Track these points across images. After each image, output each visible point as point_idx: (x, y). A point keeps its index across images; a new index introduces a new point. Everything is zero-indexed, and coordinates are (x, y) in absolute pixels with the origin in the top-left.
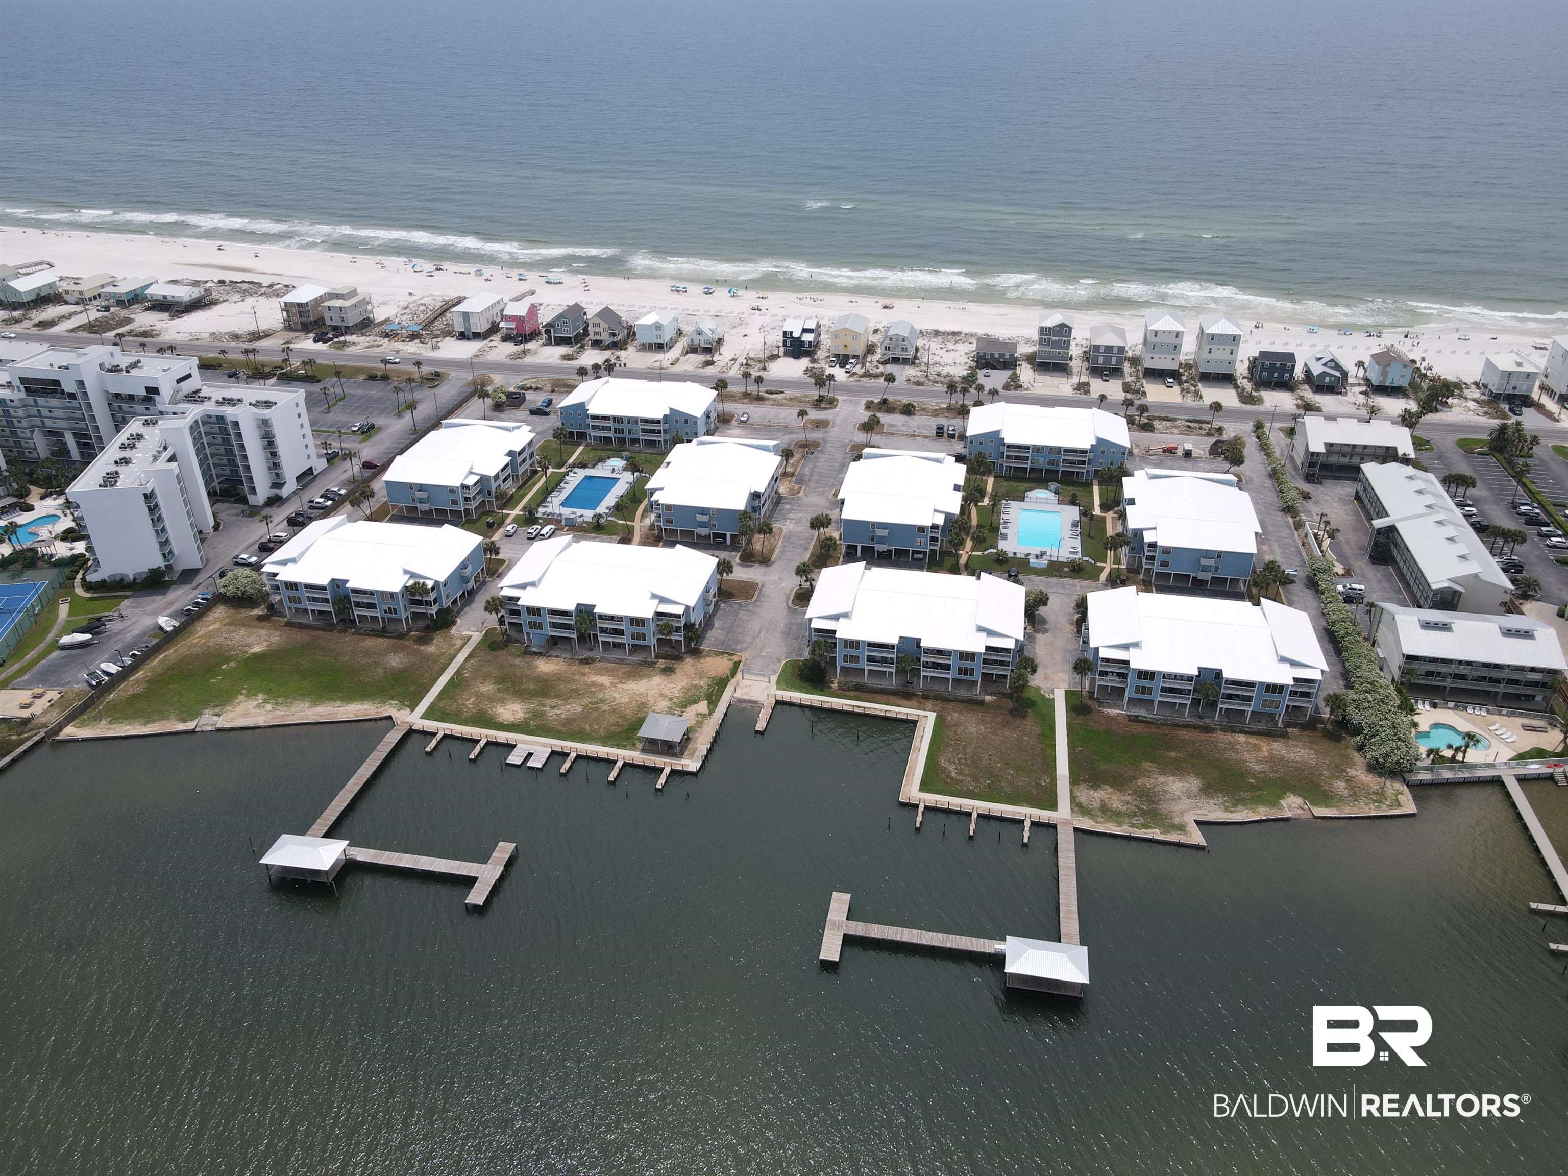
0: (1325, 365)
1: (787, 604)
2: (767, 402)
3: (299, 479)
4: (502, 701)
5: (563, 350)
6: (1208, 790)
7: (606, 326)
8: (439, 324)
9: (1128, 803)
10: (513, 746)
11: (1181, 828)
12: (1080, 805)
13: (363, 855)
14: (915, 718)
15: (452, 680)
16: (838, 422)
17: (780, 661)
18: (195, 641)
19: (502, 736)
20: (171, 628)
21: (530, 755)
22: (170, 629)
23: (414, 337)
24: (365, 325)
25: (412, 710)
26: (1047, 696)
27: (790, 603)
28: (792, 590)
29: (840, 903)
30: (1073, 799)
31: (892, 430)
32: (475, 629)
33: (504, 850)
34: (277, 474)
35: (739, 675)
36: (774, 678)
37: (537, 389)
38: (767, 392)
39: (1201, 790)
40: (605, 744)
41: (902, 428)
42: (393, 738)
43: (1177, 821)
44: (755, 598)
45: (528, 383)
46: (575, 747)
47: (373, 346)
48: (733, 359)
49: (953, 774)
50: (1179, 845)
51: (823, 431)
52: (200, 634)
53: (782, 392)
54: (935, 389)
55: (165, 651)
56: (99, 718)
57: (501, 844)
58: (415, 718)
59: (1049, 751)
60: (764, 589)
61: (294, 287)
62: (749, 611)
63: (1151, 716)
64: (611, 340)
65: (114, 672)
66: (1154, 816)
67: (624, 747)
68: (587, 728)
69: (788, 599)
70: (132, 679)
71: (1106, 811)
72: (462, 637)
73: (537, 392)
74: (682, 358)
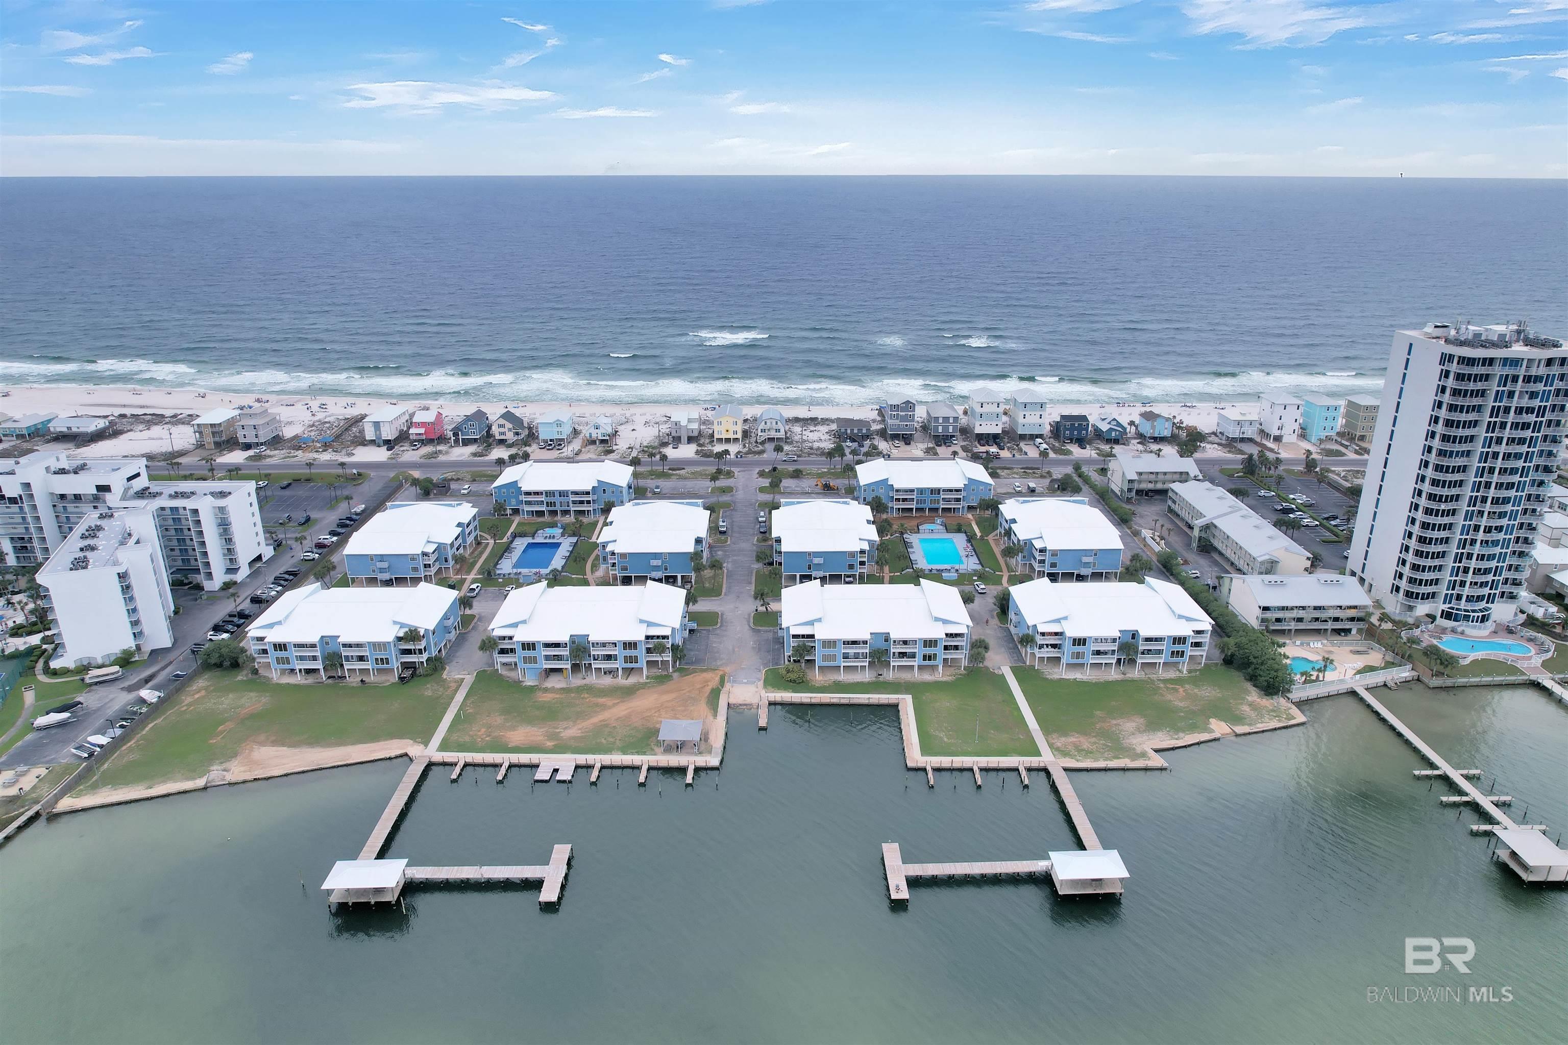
0: (1109, 423)
1: (750, 626)
2: (672, 477)
3: (251, 564)
4: (513, 728)
5: (472, 449)
6: (1153, 726)
7: (511, 426)
8: (348, 437)
9: (1095, 743)
10: (537, 766)
11: (1143, 755)
12: (1058, 749)
13: (421, 873)
14: (896, 702)
15: (457, 715)
16: (740, 488)
17: (760, 671)
18: (185, 708)
19: (524, 758)
20: (156, 699)
21: (556, 771)
22: (154, 700)
23: (326, 446)
24: (276, 441)
25: (426, 745)
26: (996, 672)
27: (752, 625)
28: (749, 615)
29: (891, 852)
30: (1051, 746)
31: (788, 490)
32: (466, 672)
33: (561, 852)
34: (231, 560)
35: (728, 686)
36: (761, 683)
37: (458, 479)
38: (670, 469)
39: (1147, 726)
40: (625, 753)
41: (796, 489)
42: (416, 771)
43: (1139, 750)
44: (719, 625)
45: (449, 475)
46: (598, 759)
47: (289, 457)
48: (629, 448)
49: (946, 740)
50: (1146, 769)
51: (729, 494)
52: (186, 702)
53: (684, 469)
54: (810, 459)
55: (155, 719)
56: (95, 787)
57: (556, 846)
58: (432, 752)
59: (1016, 713)
60: (724, 616)
61: (197, 416)
62: (717, 635)
63: (1086, 677)
64: (516, 438)
65: (104, 743)
66: (1120, 749)
67: (644, 753)
68: (603, 740)
69: (749, 622)
70: (124, 748)
71: (1082, 752)
72: (456, 681)
73: (459, 482)
74: (583, 449)
